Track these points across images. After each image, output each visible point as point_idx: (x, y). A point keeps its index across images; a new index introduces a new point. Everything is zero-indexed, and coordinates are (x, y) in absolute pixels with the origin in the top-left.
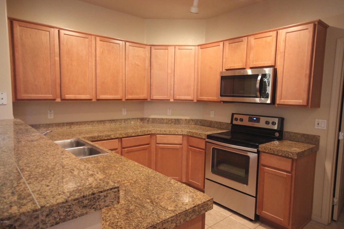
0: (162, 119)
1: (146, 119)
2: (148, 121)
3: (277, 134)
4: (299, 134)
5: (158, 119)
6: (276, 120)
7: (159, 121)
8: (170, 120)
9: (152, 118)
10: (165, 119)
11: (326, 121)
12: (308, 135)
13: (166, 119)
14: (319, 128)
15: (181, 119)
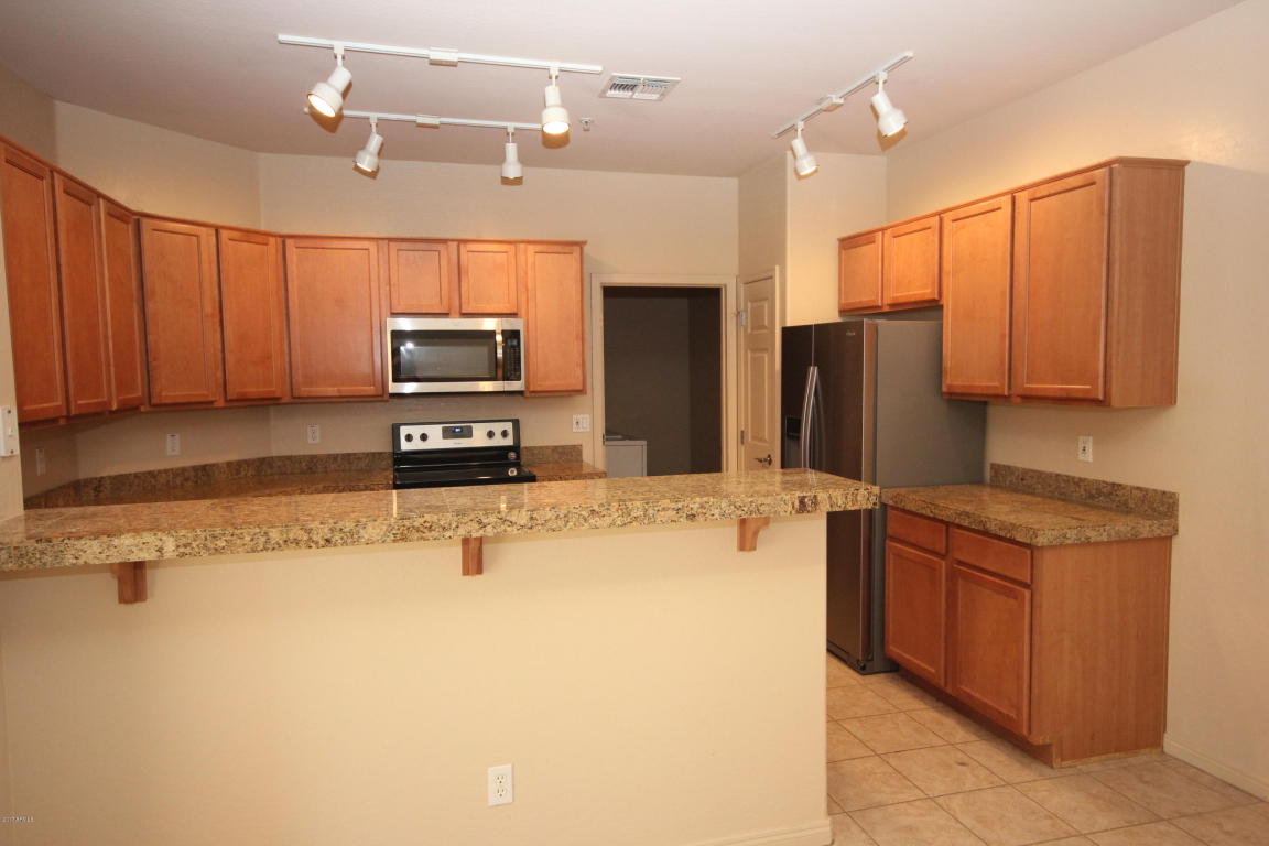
0: (151, 473)
1: (87, 482)
2: (95, 489)
3: (512, 455)
4: (547, 447)
5: (136, 476)
6: (509, 426)
7: (138, 485)
8: (178, 475)
9: (110, 477)
10: (159, 472)
11: (587, 416)
12: (563, 447)
13: (166, 471)
14: (581, 430)
15: (213, 465)
